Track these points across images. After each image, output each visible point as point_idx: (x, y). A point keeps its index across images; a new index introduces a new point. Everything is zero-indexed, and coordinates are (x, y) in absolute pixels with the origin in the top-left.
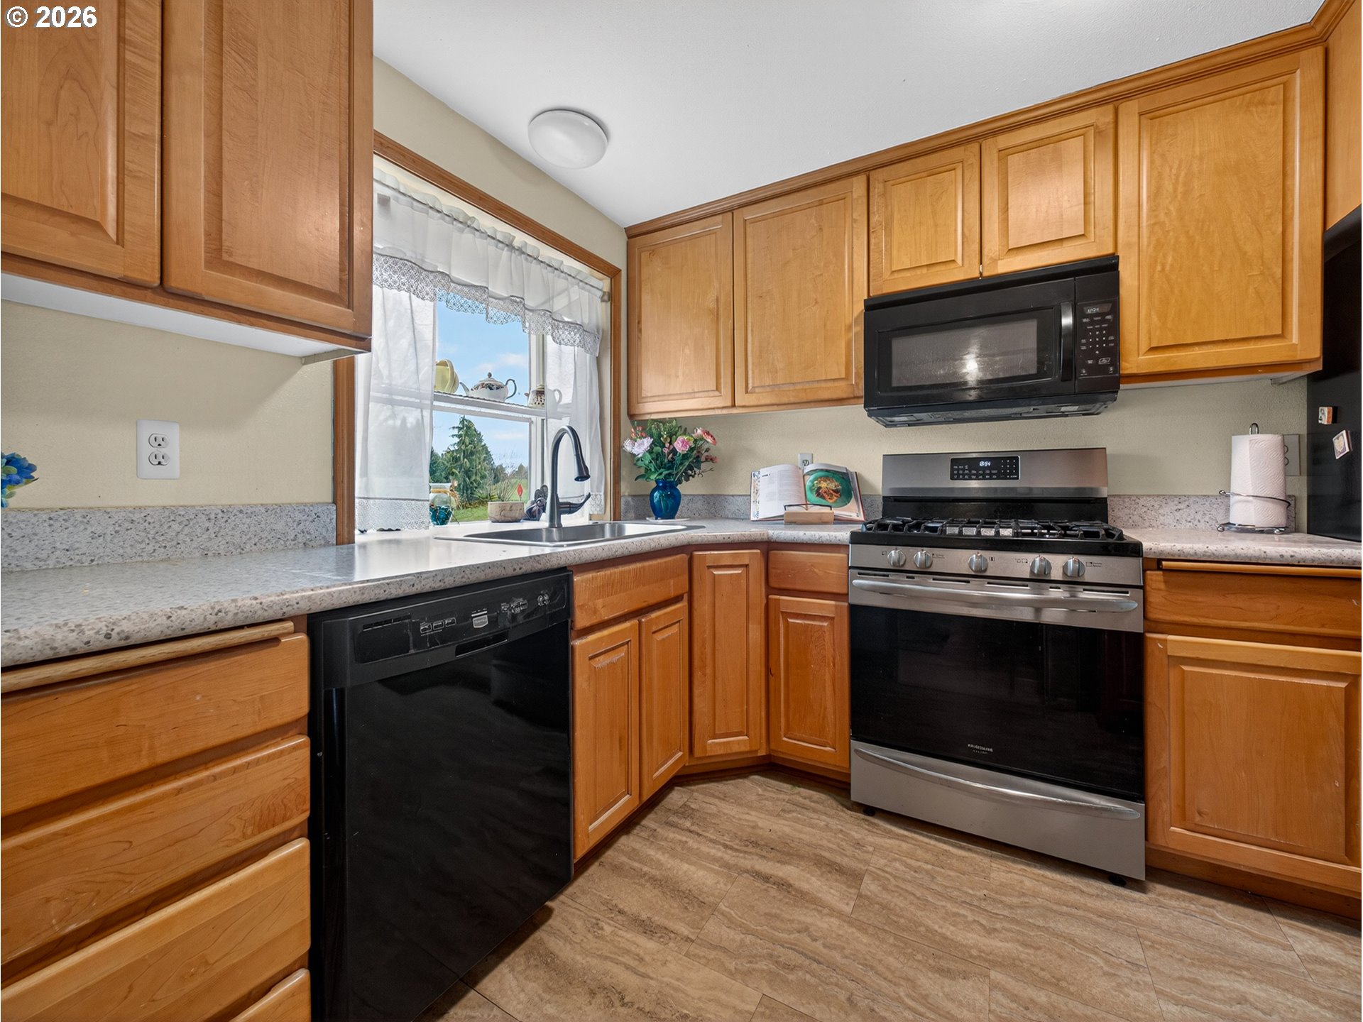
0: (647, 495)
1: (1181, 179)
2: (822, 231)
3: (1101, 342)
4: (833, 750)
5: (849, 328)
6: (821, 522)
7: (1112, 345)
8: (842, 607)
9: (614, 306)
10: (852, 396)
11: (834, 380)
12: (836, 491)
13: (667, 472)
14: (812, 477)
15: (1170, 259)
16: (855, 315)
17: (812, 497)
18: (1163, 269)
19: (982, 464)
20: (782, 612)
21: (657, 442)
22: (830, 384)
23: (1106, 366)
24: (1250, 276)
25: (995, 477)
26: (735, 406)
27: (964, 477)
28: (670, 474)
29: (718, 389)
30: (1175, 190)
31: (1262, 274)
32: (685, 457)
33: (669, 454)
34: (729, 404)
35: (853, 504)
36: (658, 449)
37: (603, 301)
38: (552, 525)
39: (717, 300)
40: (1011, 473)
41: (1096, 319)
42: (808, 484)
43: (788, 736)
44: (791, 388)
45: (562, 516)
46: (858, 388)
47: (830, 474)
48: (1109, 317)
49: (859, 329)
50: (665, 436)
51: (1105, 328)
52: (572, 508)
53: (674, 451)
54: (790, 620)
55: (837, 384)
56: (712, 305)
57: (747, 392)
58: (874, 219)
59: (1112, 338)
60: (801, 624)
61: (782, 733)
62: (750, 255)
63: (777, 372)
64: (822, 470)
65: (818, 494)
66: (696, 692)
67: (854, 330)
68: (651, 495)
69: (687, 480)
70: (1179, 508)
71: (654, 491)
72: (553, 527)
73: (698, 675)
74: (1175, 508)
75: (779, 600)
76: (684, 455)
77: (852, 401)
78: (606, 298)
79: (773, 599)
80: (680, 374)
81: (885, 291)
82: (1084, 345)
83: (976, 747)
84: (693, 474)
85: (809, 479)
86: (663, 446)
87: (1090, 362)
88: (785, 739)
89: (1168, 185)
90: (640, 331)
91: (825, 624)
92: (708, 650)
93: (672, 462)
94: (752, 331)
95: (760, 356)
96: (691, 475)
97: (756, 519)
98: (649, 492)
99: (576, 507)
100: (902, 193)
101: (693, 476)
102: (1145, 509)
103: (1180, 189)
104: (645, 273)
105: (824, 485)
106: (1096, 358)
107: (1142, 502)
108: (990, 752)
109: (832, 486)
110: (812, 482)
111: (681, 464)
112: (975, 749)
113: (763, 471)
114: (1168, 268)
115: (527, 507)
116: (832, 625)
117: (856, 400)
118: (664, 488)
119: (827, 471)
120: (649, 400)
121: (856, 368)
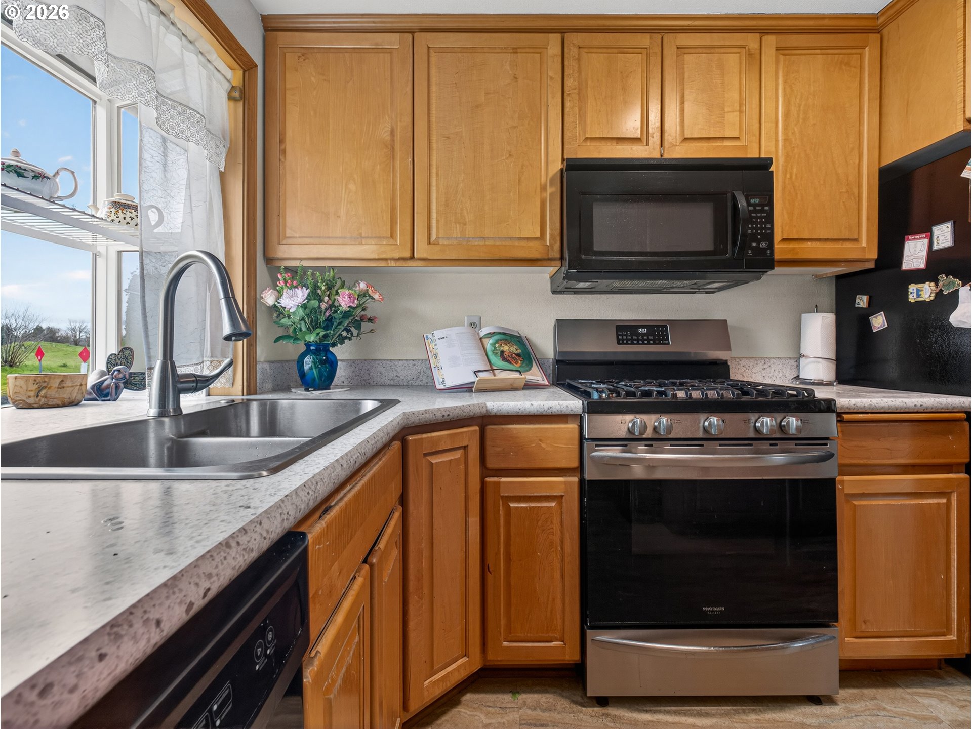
0: (293, 361)
1: (802, 108)
2: (517, 81)
3: (762, 229)
4: (562, 643)
5: (543, 188)
6: (512, 388)
7: (769, 231)
8: (570, 483)
9: (249, 109)
10: (546, 257)
11: (528, 239)
12: (518, 355)
13: (324, 333)
14: (491, 341)
15: (795, 170)
16: (551, 174)
17: (497, 361)
18: (791, 177)
19: (640, 330)
20: (502, 497)
21: (314, 294)
22: (524, 243)
23: (765, 249)
24: (841, 192)
25: (651, 342)
26: (412, 257)
27: (627, 342)
28: (325, 336)
29: (392, 236)
30: (798, 116)
31: (847, 192)
32: (346, 315)
33: (326, 310)
34: (407, 254)
35: (535, 368)
36: (314, 303)
37: (230, 98)
38: (163, 412)
39: (392, 133)
40: (663, 339)
41: (757, 208)
42: (489, 347)
43: (509, 639)
44: (482, 243)
45: (182, 396)
46: (553, 250)
47: (508, 337)
48: (766, 208)
49: (553, 190)
50: (323, 288)
51: (764, 217)
52: (199, 383)
53: (332, 306)
54: (512, 505)
55: (531, 244)
56: (386, 136)
57: (429, 243)
58: (569, 83)
59: (769, 226)
60: (526, 507)
61: (502, 639)
62: (434, 88)
63: (465, 224)
64: (500, 333)
65: (504, 359)
66: (412, 625)
67: (549, 190)
68: (300, 362)
69: (342, 343)
70: (765, 367)
71: (303, 356)
72: (165, 416)
73: (413, 600)
74: (762, 367)
75: (499, 483)
76: (346, 312)
77: (545, 263)
78: (236, 94)
79: (489, 482)
80: (342, 212)
81: (580, 156)
82: (750, 229)
83: (710, 609)
84: (349, 336)
85: (489, 343)
86: (320, 301)
87: (754, 244)
88: (505, 644)
89: (794, 110)
90: (284, 152)
91: (553, 504)
92: (425, 564)
93: (330, 320)
94: (437, 174)
95: (447, 205)
96: (346, 338)
97: (442, 387)
98: (296, 357)
99: (207, 380)
100: (595, 62)
101: (350, 339)
102: (745, 368)
103: (801, 116)
104: (292, 80)
105: (506, 348)
106: (759, 242)
107: (742, 362)
108: (722, 611)
109: (513, 349)
110: (493, 345)
111: (340, 324)
112: (710, 611)
113: (438, 334)
114: (794, 177)
115: (92, 380)
116: (560, 504)
117: (549, 262)
118: (317, 352)
119: (504, 334)
120: (294, 241)
121: (551, 229)
